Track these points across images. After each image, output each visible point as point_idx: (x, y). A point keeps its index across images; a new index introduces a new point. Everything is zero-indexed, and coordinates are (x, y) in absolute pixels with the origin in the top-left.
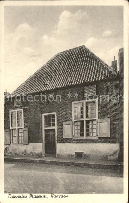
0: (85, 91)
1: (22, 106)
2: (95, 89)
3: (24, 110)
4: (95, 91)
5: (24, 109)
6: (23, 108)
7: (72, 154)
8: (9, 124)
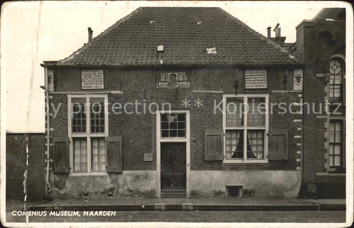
0: (248, 78)
1: (104, 89)
2: (264, 78)
3: (109, 97)
4: (264, 80)
5: (110, 95)
6: (108, 94)
7: (220, 191)
8: (67, 125)
